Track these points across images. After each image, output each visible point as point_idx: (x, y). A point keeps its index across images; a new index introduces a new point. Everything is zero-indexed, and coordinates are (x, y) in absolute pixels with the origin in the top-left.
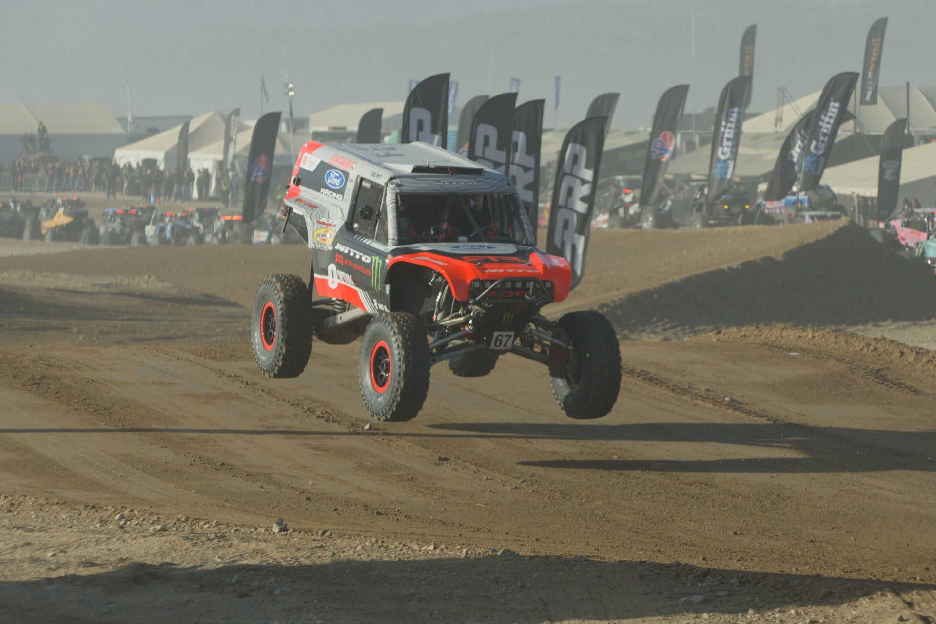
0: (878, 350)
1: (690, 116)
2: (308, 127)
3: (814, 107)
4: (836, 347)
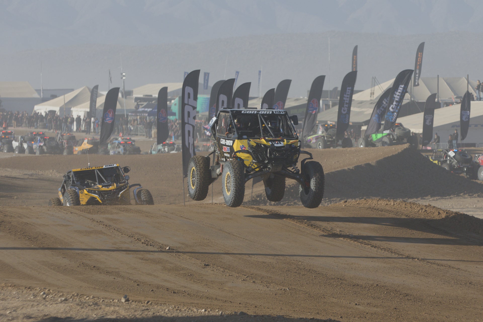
0: (427, 211)
2: (132, 95)
4: (406, 210)
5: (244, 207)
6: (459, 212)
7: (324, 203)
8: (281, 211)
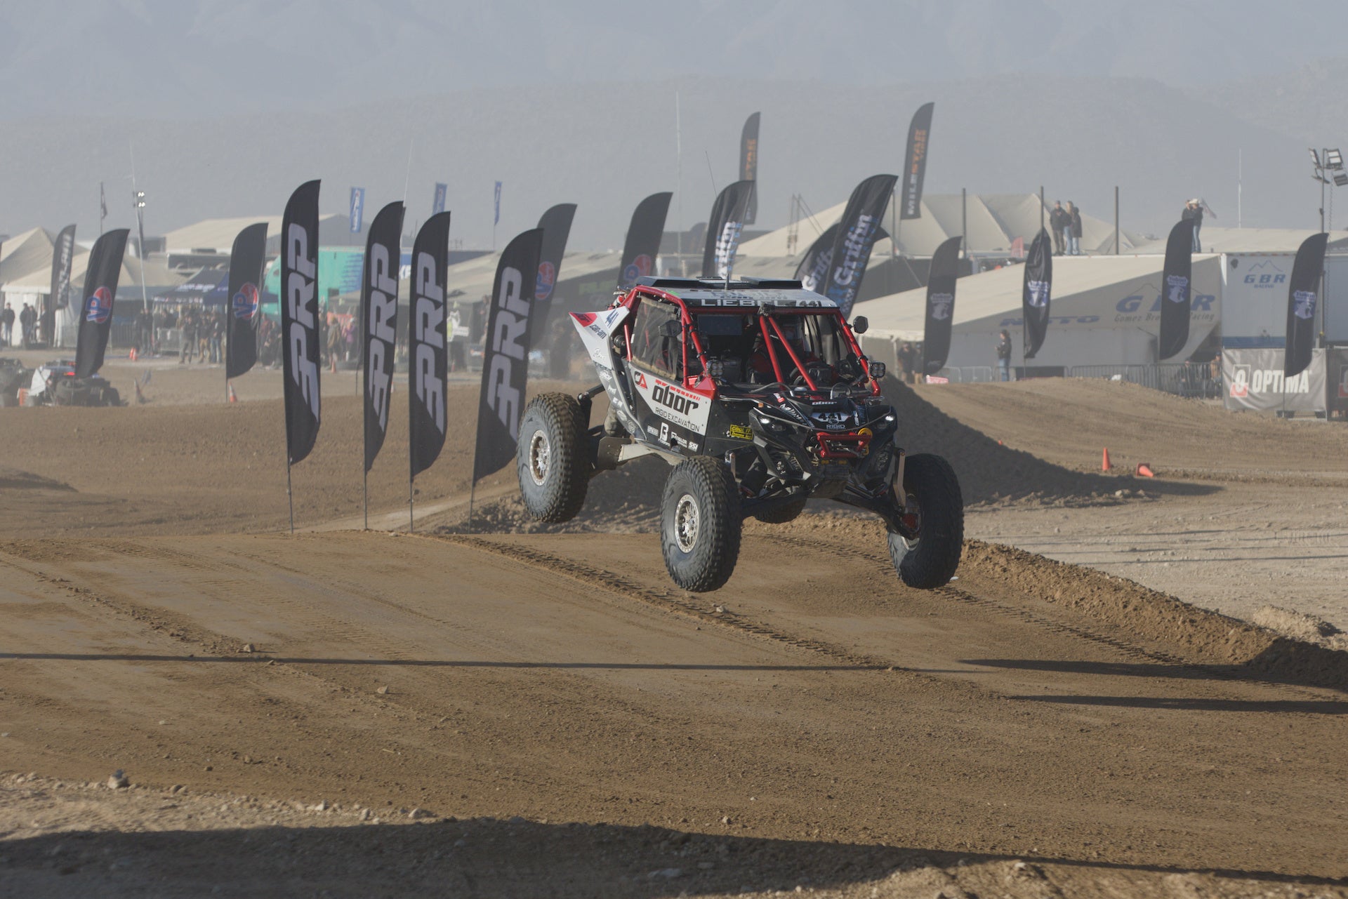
1: (674, 235)
3: (839, 222)
4: (864, 540)
5: (449, 538)
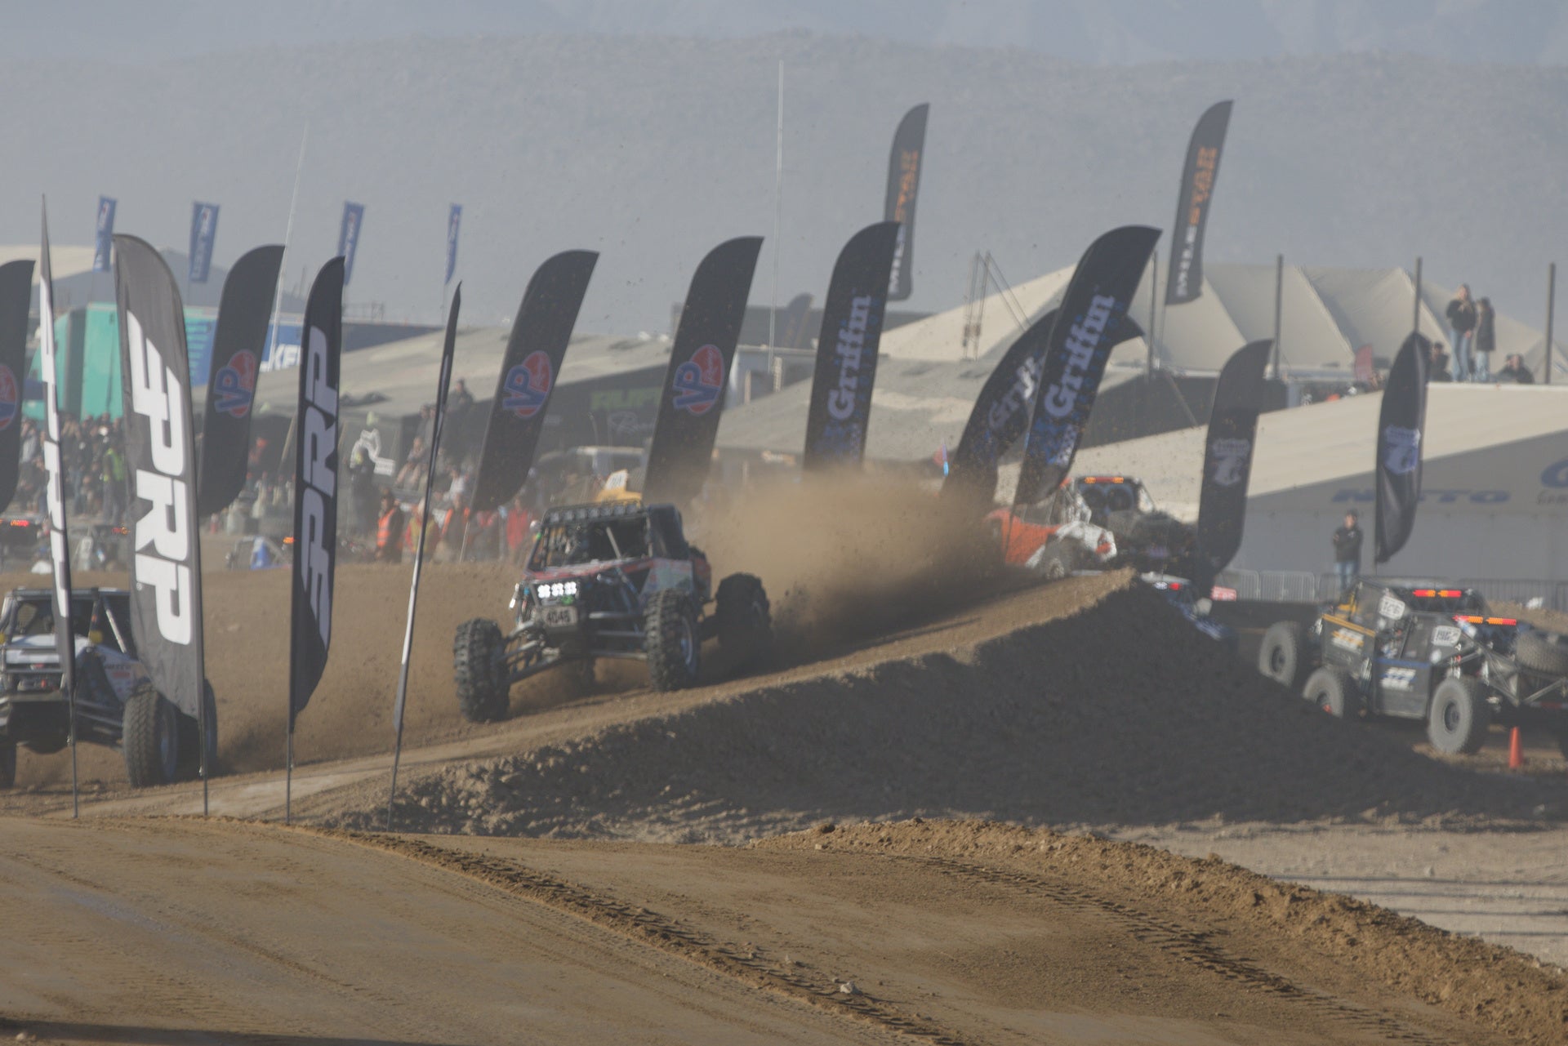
0: (1203, 887)
1: (764, 313)
3: (1057, 306)
5: (353, 836)
6: (1350, 899)
7: (729, 830)
8: (528, 864)
